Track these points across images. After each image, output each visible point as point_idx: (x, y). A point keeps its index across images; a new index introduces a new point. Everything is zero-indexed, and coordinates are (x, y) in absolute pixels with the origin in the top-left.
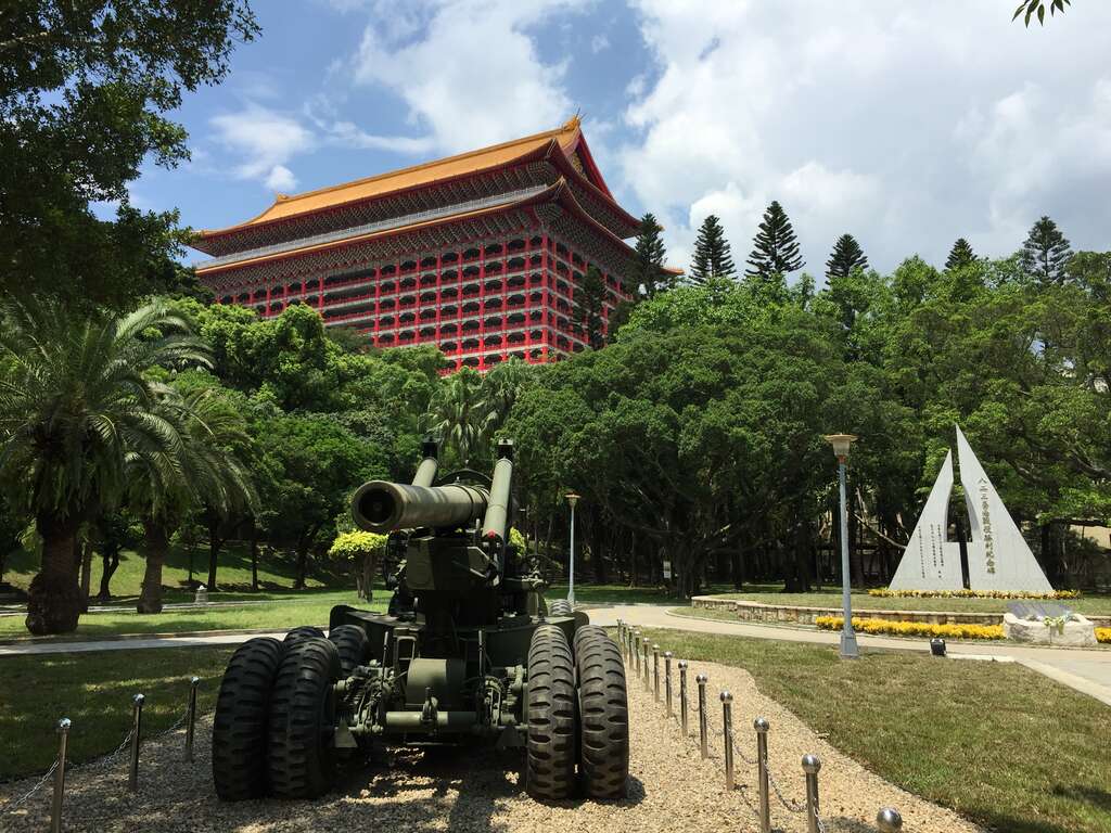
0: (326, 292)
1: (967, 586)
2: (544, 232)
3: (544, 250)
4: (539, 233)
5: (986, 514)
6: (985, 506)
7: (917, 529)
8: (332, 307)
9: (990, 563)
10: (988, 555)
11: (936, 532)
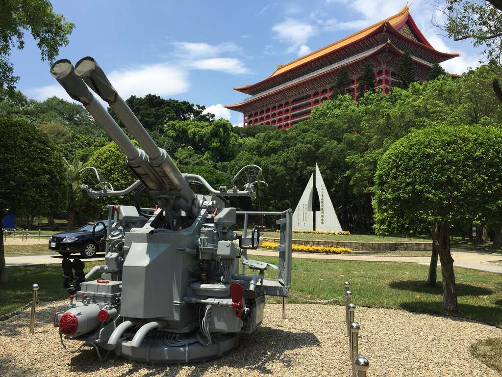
0: (292, 106)
1: (314, 229)
2: (384, 67)
3: (383, 76)
4: (381, 68)
5: (322, 199)
6: (323, 196)
7: (298, 206)
8: (294, 113)
9: (322, 220)
10: (322, 216)
11: (305, 207)
